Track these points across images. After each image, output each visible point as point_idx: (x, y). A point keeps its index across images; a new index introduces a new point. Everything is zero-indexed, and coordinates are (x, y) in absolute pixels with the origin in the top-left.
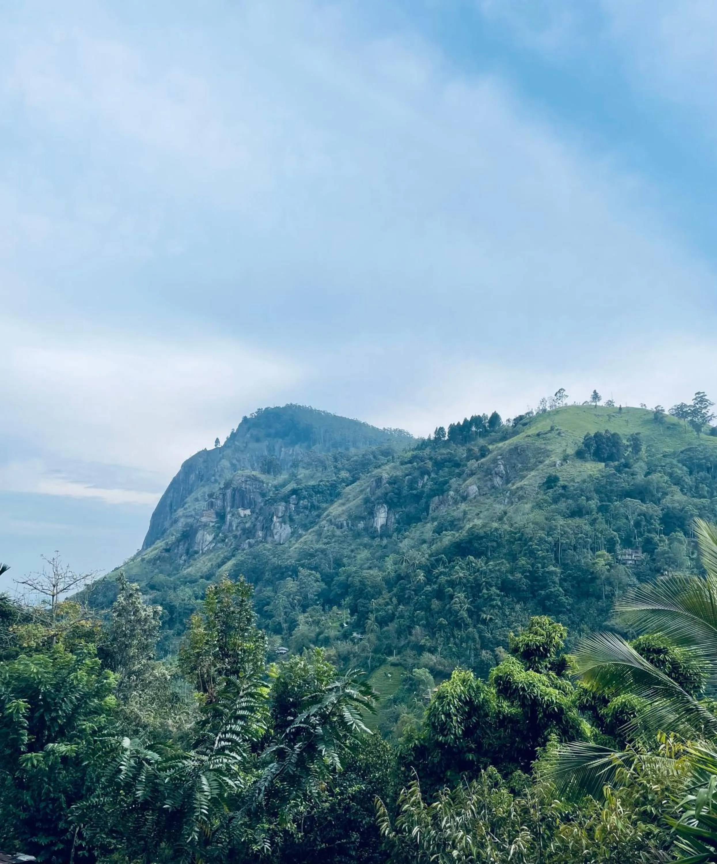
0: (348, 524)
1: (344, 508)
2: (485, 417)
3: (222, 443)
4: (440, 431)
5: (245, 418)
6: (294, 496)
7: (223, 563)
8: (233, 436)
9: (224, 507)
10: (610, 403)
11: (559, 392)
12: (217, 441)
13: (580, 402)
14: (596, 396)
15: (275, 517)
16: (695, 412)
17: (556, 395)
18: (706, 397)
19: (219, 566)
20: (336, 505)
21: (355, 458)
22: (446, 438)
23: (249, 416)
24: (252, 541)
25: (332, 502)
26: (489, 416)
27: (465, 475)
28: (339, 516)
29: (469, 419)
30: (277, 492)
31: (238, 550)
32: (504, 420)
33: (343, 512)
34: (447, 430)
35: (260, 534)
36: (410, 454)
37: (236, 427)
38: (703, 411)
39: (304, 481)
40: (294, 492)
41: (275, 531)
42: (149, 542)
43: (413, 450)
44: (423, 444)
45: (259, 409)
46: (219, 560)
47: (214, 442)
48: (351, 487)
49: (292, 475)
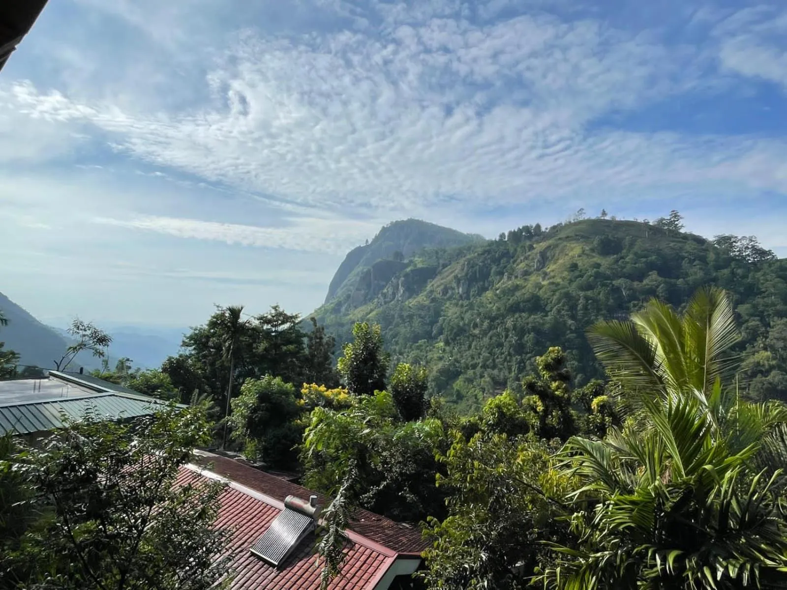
1: (442, 281)
2: (532, 227)
3: (370, 242)
4: (502, 236)
5: (383, 227)
7: (370, 312)
8: (377, 238)
10: (613, 217)
11: (580, 210)
12: (367, 241)
13: (593, 218)
14: (604, 213)
16: (671, 223)
17: (578, 212)
18: (678, 214)
19: (368, 314)
20: (436, 280)
21: (449, 252)
22: (506, 239)
23: (385, 226)
25: (434, 278)
26: (534, 226)
28: (439, 286)
29: (521, 228)
32: (543, 229)
33: (441, 284)
34: (507, 234)
36: (483, 249)
37: (378, 233)
38: (676, 223)
39: (418, 265)
40: (412, 271)
42: (327, 300)
43: (486, 247)
44: (491, 243)
45: (392, 222)
46: (367, 311)
47: (365, 242)
48: (446, 269)
49: (411, 262)
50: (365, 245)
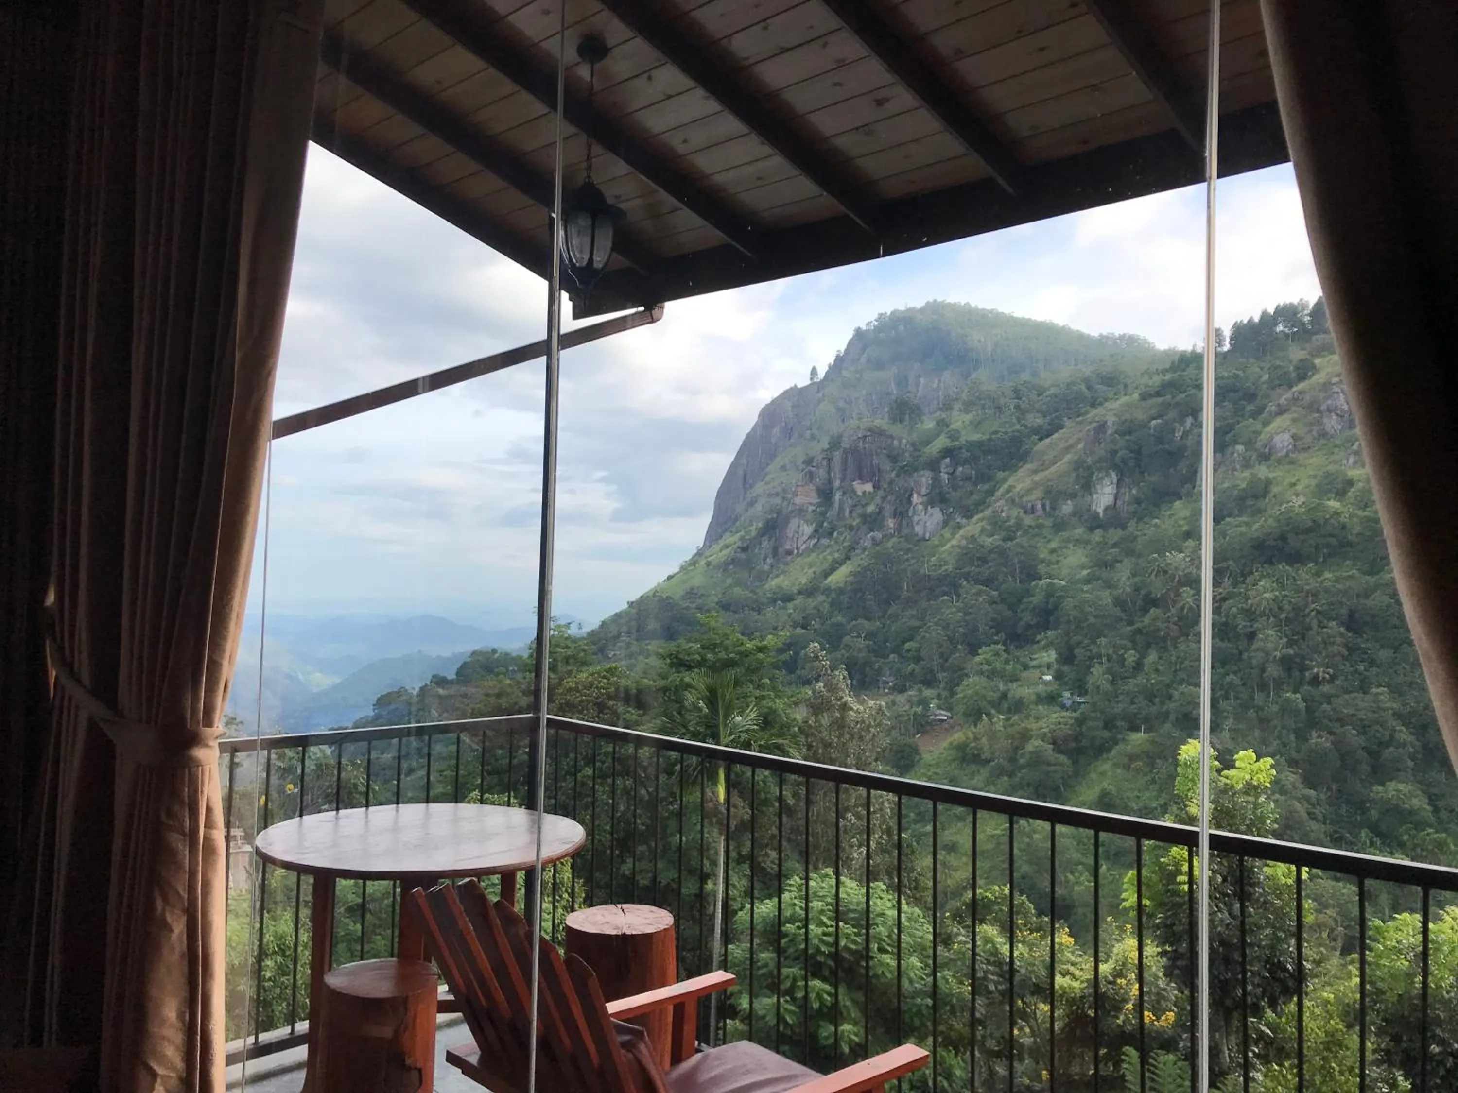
0: (1043, 506)
1: (1037, 478)
2: (1304, 306)
3: (821, 374)
5: (858, 331)
6: (947, 460)
7: (832, 570)
8: (840, 362)
9: (830, 481)
12: (814, 372)
15: (915, 496)
19: (826, 574)
20: (1021, 473)
21: (1052, 391)
22: (1227, 347)
23: (864, 327)
24: (878, 535)
25: (1014, 469)
26: (1312, 304)
27: (1265, 415)
28: (1029, 491)
29: (1271, 310)
30: (917, 454)
31: (854, 549)
33: (1036, 485)
34: (1227, 333)
35: (891, 523)
36: (1157, 380)
37: (843, 347)
39: (963, 433)
40: (947, 452)
41: (916, 518)
42: (714, 534)
43: (1164, 371)
44: (1180, 361)
45: (881, 315)
46: (826, 566)
47: (809, 376)
48: (1047, 441)
49: (942, 424)
50: (808, 382)
